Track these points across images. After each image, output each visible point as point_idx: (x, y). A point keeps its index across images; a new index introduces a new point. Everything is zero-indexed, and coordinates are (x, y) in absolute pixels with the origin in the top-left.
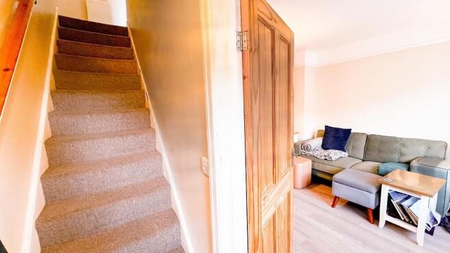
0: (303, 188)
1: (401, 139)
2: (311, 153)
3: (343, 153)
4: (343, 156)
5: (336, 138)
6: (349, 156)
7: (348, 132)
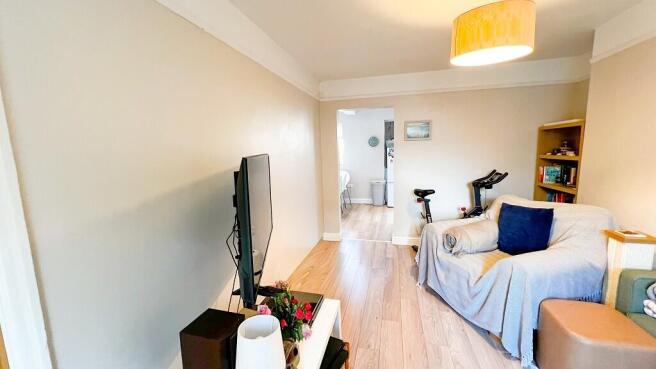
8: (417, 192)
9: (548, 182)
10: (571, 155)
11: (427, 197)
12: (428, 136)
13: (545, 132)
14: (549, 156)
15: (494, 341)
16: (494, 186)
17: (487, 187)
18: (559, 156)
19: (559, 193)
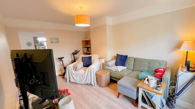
0: (106, 87)
1: (148, 60)
2: (110, 68)
3: (124, 67)
4: (124, 69)
5: (121, 60)
6: (127, 69)
7: (126, 57)
8: (59, 58)
9: (85, 51)
10: (88, 46)
11: (62, 60)
12: (58, 42)
13: (83, 41)
14: (85, 46)
15: (90, 85)
16: (78, 54)
17: (76, 54)
18: (87, 46)
19: (87, 53)
